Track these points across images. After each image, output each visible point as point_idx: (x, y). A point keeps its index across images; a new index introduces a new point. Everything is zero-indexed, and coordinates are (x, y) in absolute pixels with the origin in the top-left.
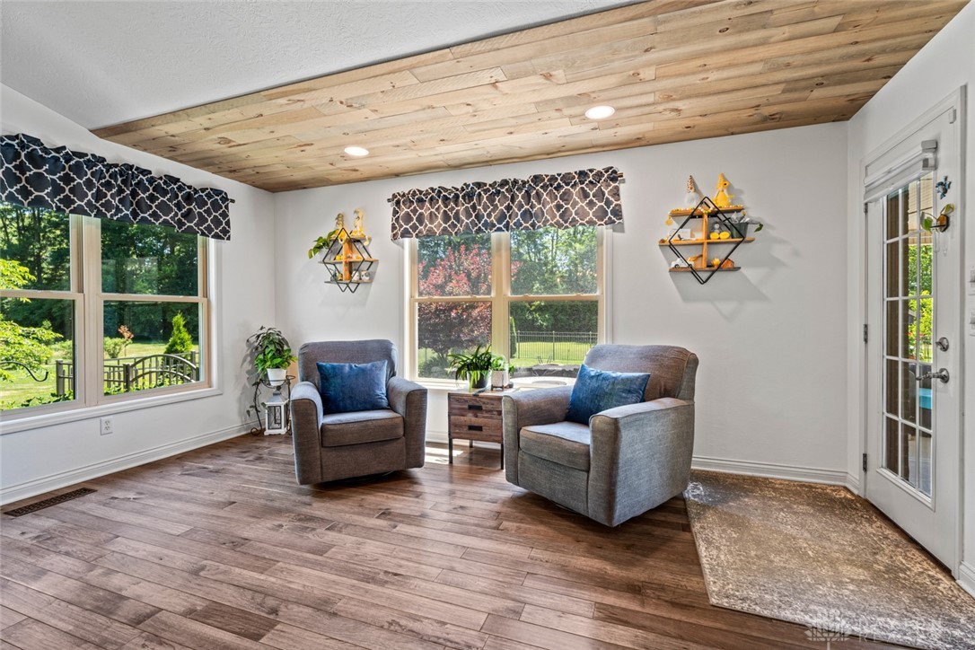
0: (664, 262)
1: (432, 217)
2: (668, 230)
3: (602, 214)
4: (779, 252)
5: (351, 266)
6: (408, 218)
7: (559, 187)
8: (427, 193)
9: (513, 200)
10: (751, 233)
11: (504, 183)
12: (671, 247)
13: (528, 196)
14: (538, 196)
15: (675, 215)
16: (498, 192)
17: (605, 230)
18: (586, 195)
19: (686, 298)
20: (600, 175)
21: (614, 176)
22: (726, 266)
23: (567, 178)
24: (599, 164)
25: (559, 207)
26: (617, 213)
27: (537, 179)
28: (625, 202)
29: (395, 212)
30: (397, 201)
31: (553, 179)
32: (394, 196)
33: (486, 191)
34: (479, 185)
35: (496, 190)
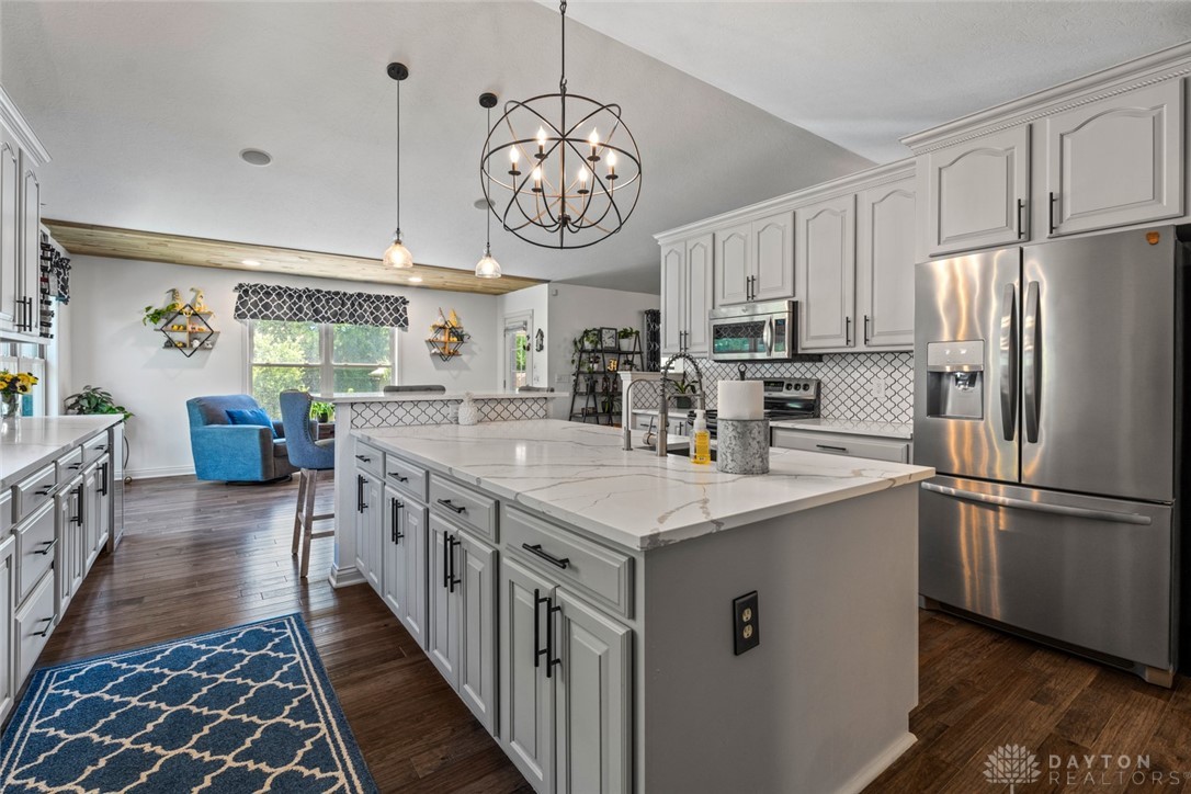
0: (426, 351)
1: (280, 307)
2: (431, 335)
3: (396, 321)
4: (475, 348)
5: (193, 336)
6: (255, 305)
7: (373, 302)
8: (274, 289)
9: (343, 305)
10: (465, 338)
11: (337, 293)
12: (431, 342)
13: (353, 305)
14: (361, 306)
15: (434, 327)
16: (332, 298)
17: (397, 330)
18: (388, 309)
19: (437, 368)
20: (397, 300)
21: (405, 302)
22: (455, 353)
23: (378, 297)
24: (396, 293)
25: (372, 313)
26: (406, 321)
27: (360, 295)
28: (409, 315)
29: (240, 297)
30: (244, 291)
31: (369, 296)
32: (241, 286)
33: (324, 296)
34: (319, 291)
35: (330, 296)
